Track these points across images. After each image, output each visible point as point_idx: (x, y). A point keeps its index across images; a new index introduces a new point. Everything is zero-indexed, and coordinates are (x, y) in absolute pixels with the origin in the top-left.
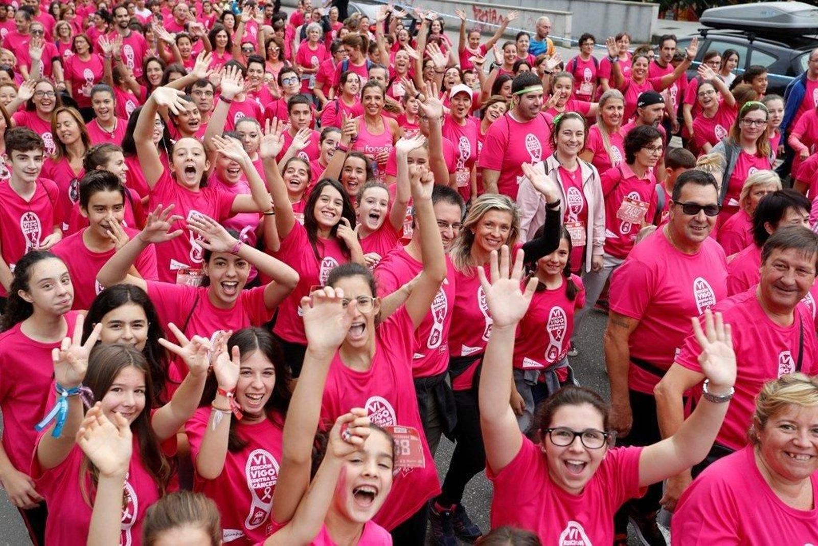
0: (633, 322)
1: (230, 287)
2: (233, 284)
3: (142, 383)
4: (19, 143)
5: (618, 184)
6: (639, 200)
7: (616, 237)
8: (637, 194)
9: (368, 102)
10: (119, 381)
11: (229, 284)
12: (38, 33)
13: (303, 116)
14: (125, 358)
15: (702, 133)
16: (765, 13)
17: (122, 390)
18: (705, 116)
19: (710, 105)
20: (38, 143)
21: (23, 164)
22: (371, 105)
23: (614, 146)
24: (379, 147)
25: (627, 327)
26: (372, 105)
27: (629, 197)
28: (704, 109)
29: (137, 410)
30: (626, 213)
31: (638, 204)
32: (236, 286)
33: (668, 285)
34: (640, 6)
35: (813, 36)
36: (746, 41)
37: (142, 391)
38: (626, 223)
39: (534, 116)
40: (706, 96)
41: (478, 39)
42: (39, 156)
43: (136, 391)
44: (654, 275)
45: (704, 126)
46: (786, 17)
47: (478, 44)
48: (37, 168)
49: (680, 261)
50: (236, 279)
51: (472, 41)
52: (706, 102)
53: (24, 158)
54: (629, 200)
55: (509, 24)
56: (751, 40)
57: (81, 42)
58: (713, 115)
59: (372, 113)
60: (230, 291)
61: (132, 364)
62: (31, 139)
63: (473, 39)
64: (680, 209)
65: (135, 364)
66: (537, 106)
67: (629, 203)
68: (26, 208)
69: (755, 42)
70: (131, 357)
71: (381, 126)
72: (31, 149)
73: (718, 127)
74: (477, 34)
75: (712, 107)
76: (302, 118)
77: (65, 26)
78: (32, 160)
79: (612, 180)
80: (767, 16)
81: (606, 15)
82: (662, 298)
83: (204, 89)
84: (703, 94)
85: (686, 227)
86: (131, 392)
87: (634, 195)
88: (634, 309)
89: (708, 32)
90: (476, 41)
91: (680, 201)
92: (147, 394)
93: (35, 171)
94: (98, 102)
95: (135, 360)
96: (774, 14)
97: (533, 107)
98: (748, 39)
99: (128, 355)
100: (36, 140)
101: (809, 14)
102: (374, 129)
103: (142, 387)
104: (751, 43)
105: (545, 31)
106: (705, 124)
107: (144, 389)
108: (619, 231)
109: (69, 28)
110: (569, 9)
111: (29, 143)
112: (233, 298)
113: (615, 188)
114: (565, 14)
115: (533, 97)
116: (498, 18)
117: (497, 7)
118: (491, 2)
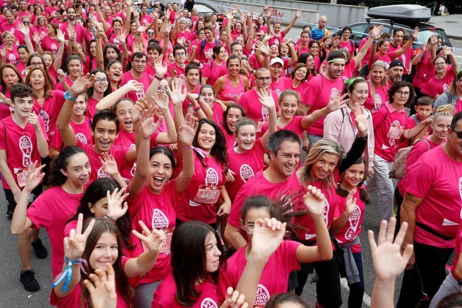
0: (419, 200)
1: (158, 180)
2: (161, 179)
3: (115, 242)
4: (19, 92)
5: (386, 116)
6: (399, 125)
7: (388, 148)
8: (398, 122)
9: (231, 68)
10: (100, 241)
11: (158, 178)
12: (27, 23)
13: (195, 77)
14: (104, 227)
15: (435, 88)
16: (399, 10)
17: (103, 247)
18: (437, 77)
19: (442, 71)
20: (31, 92)
21: (21, 106)
22: (232, 70)
23: (377, 94)
24: (236, 94)
25: (415, 202)
26: (234, 70)
27: (393, 124)
28: (436, 73)
29: (113, 259)
30: (392, 134)
31: (399, 127)
32: (162, 180)
33: (442, 179)
34: (358, 8)
35: (423, 23)
36: (389, 25)
37: (116, 247)
38: (392, 139)
39: (337, 77)
40: (440, 65)
41: (279, 28)
42: (31, 101)
43: (112, 247)
44: (434, 172)
45: (436, 84)
46: (409, 12)
47: (279, 31)
48: (30, 108)
49: (451, 165)
50: (163, 176)
51: (276, 29)
52: (439, 69)
53: (22, 102)
54: (394, 126)
55: (298, 19)
56: (392, 24)
57: (49, 27)
58: (442, 77)
59: (234, 75)
60: (159, 183)
61: (108, 231)
62: (26, 90)
63: (276, 28)
64: (455, 135)
65: (110, 230)
66: (339, 71)
67: (394, 128)
68: (23, 133)
69: (394, 25)
70: (107, 226)
71: (238, 81)
72: (26, 96)
73: (445, 85)
74: (279, 25)
75: (443, 72)
76: (195, 78)
77: (42, 19)
78: (27, 103)
79: (383, 114)
80: (401, 11)
81: (339, 13)
82: (438, 187)
83: (141, 60)
84: (438, 64)
85: (458, 146)
86: (109, 248)
87: (396, 122)
88: (420, 192)
89: (371, 20)
90: (278, 29)
91: (455, 130)
92: (119, 249)
93: (28, 110)
94: (72, 66)
95: (110, 228)
96: (403, 11)
97: (337, 71)
98: (391, 24)
99: (105, 225)
100: (29, 90)
101: (421, 11)
102: (234, 84)
103: (115, 244)
104: (392, 26)
105: (322, 24)
106: (436, 82)
107: (117, 246)
108: (389, 144)
109: (45, 21)
110: (318, 9)
111: (25, 93)
112: (160, 188)
113: (385, 119)
114: (315, 12)
115: (337, 65)
116: (278, 14)
117: (277, 8)
118: (274, 5)
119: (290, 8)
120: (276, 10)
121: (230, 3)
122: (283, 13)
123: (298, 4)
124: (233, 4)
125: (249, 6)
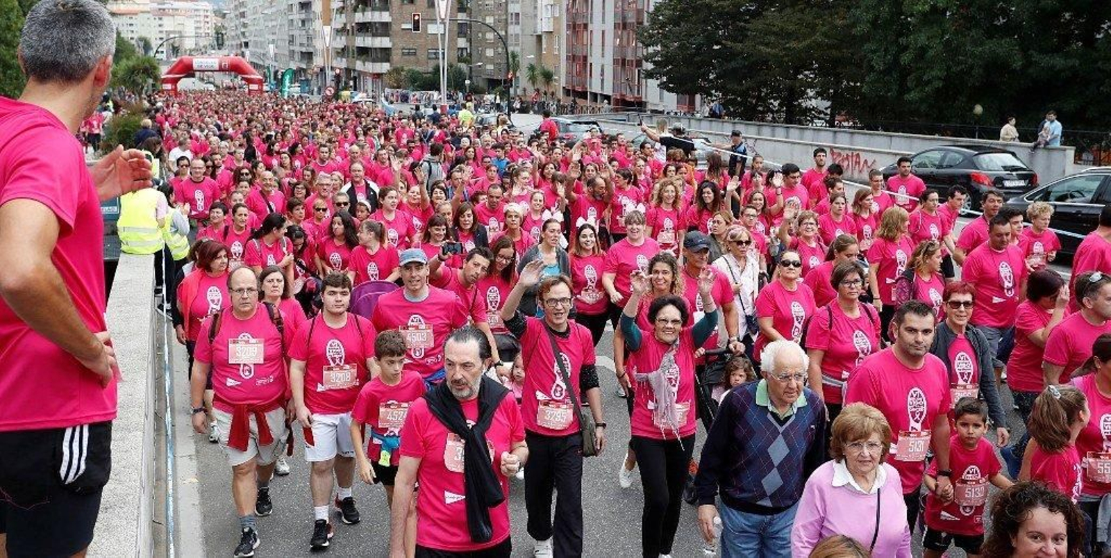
116: (862, 163)
117: (859, 150)
118: (852, 144)
119: (889, 151)
120: (858, 155)
121: (756, 139)
122: (875, 161)
123: (908, 141)
124: (761, 142)
125: (796, 145)
